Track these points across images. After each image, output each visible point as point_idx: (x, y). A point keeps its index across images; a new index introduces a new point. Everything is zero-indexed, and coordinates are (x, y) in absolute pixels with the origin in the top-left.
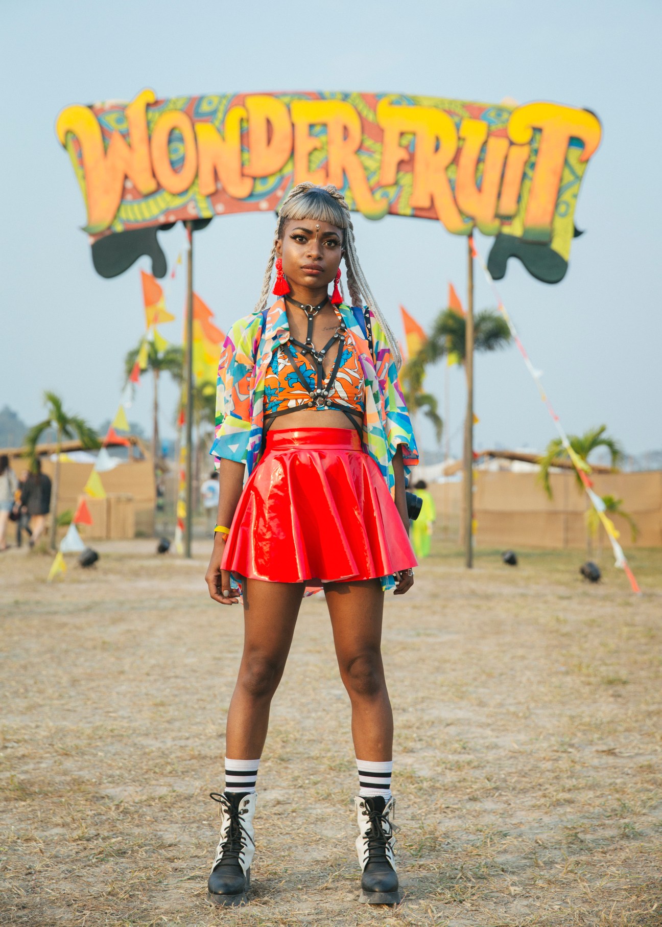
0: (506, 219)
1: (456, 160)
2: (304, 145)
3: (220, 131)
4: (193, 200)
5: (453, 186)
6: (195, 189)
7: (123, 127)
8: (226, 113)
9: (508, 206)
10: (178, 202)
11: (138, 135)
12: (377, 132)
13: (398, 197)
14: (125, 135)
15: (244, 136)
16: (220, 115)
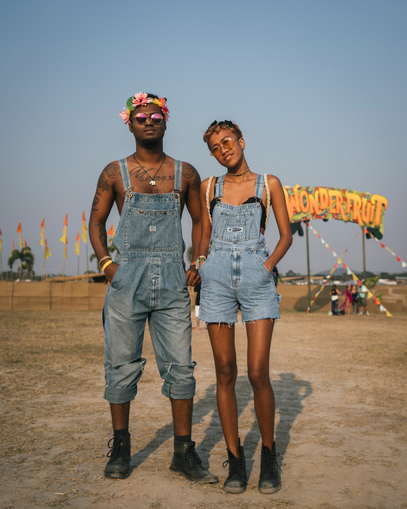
0: (371, 223)
1: (361, 208)
2: (332, 202)
3: (314, 196)
4: (308, 215)
5: (361, 214)
6: (309, 212)
7: (293, 194)
8: (315, 192)
9: (371, 220)
10: (305, 215)
11: (296, 196)
12: (345, 199)
13: (350, 216)
14: (294, 196)
15: (319, 198)
16: (313, 192)
